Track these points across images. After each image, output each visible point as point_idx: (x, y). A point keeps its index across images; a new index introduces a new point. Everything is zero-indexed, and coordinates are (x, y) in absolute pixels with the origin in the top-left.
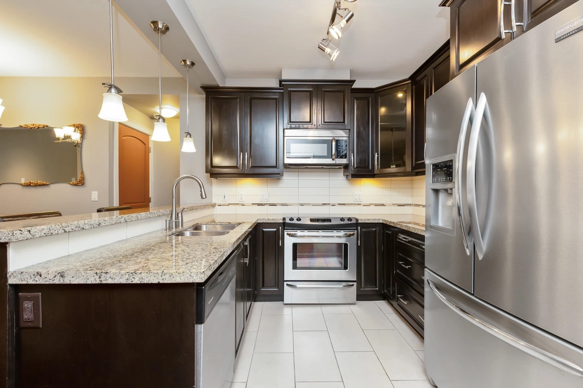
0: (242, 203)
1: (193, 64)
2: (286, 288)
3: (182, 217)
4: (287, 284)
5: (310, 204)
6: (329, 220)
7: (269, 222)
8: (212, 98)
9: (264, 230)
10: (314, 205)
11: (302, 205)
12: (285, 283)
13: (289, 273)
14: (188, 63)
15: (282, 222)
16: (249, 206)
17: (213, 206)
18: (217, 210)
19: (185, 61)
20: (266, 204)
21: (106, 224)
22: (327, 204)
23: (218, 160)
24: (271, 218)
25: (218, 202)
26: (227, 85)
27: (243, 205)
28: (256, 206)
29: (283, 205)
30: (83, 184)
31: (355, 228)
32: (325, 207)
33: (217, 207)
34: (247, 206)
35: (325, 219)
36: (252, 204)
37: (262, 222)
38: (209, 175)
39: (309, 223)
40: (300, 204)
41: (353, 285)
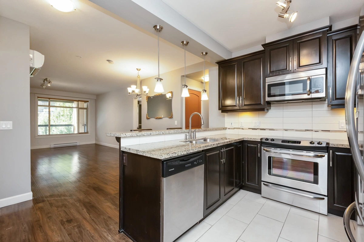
0: (242, 127)
1: (206, 53)
2: (263, 186)
3: (195, 133)
4: (264, 184)
5: (293, 130)
6: (300, 142)
7: (251, 140)
8: (221, 67)
9: (248, 145)
10: (297, 131)
11: (286, 130)
12: (262, 183)
13: (265, 177)
14: (204, 54)
15: (259, 140)
16: (246, 129)
17: (226, 129)
18: (228, 132)
19: (202, 53)
20: (258, 129)
21: (154, 134)
22: (310, 130)
23: (229, 102)
24: (252, 138)
25: (228, 127)
26: (233, 57)
27: (243, 129)
28: (251, 130)
29: (270, 130)
30: (172, 118)
31: (326, 151)
32: (307, 132)
33: (227, 130)
34: (245, 129)
35: (296, 141)
36: (249, 128)
37: (246, 140)
38: (221, 111)
39: (280, 143)
40: (284, 129)
41: (324, 199)
